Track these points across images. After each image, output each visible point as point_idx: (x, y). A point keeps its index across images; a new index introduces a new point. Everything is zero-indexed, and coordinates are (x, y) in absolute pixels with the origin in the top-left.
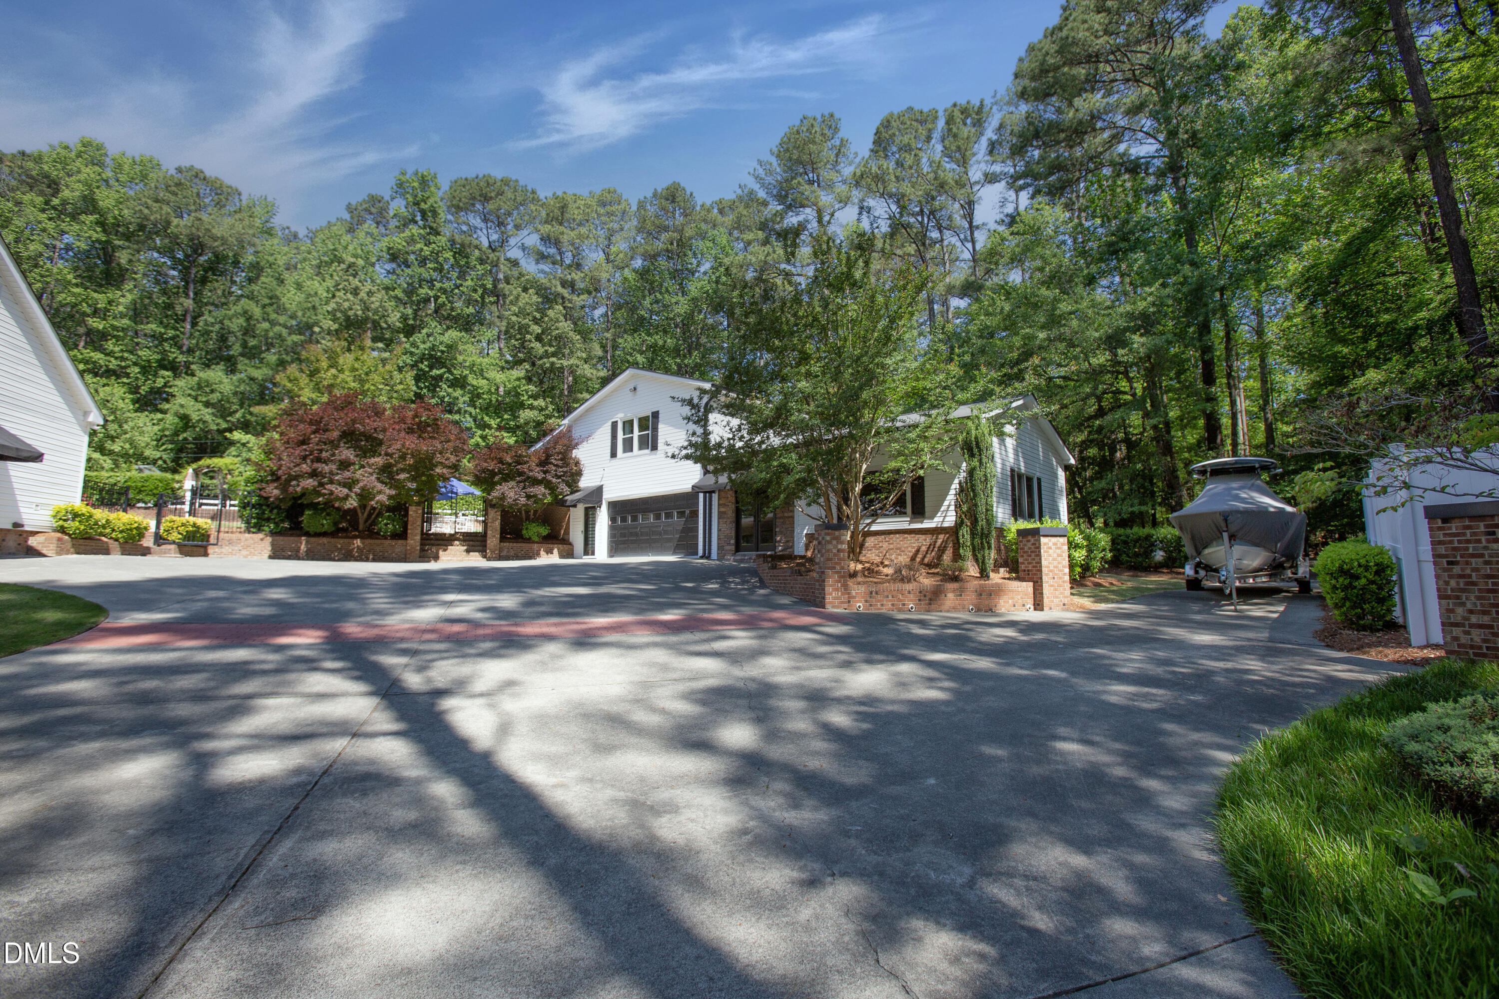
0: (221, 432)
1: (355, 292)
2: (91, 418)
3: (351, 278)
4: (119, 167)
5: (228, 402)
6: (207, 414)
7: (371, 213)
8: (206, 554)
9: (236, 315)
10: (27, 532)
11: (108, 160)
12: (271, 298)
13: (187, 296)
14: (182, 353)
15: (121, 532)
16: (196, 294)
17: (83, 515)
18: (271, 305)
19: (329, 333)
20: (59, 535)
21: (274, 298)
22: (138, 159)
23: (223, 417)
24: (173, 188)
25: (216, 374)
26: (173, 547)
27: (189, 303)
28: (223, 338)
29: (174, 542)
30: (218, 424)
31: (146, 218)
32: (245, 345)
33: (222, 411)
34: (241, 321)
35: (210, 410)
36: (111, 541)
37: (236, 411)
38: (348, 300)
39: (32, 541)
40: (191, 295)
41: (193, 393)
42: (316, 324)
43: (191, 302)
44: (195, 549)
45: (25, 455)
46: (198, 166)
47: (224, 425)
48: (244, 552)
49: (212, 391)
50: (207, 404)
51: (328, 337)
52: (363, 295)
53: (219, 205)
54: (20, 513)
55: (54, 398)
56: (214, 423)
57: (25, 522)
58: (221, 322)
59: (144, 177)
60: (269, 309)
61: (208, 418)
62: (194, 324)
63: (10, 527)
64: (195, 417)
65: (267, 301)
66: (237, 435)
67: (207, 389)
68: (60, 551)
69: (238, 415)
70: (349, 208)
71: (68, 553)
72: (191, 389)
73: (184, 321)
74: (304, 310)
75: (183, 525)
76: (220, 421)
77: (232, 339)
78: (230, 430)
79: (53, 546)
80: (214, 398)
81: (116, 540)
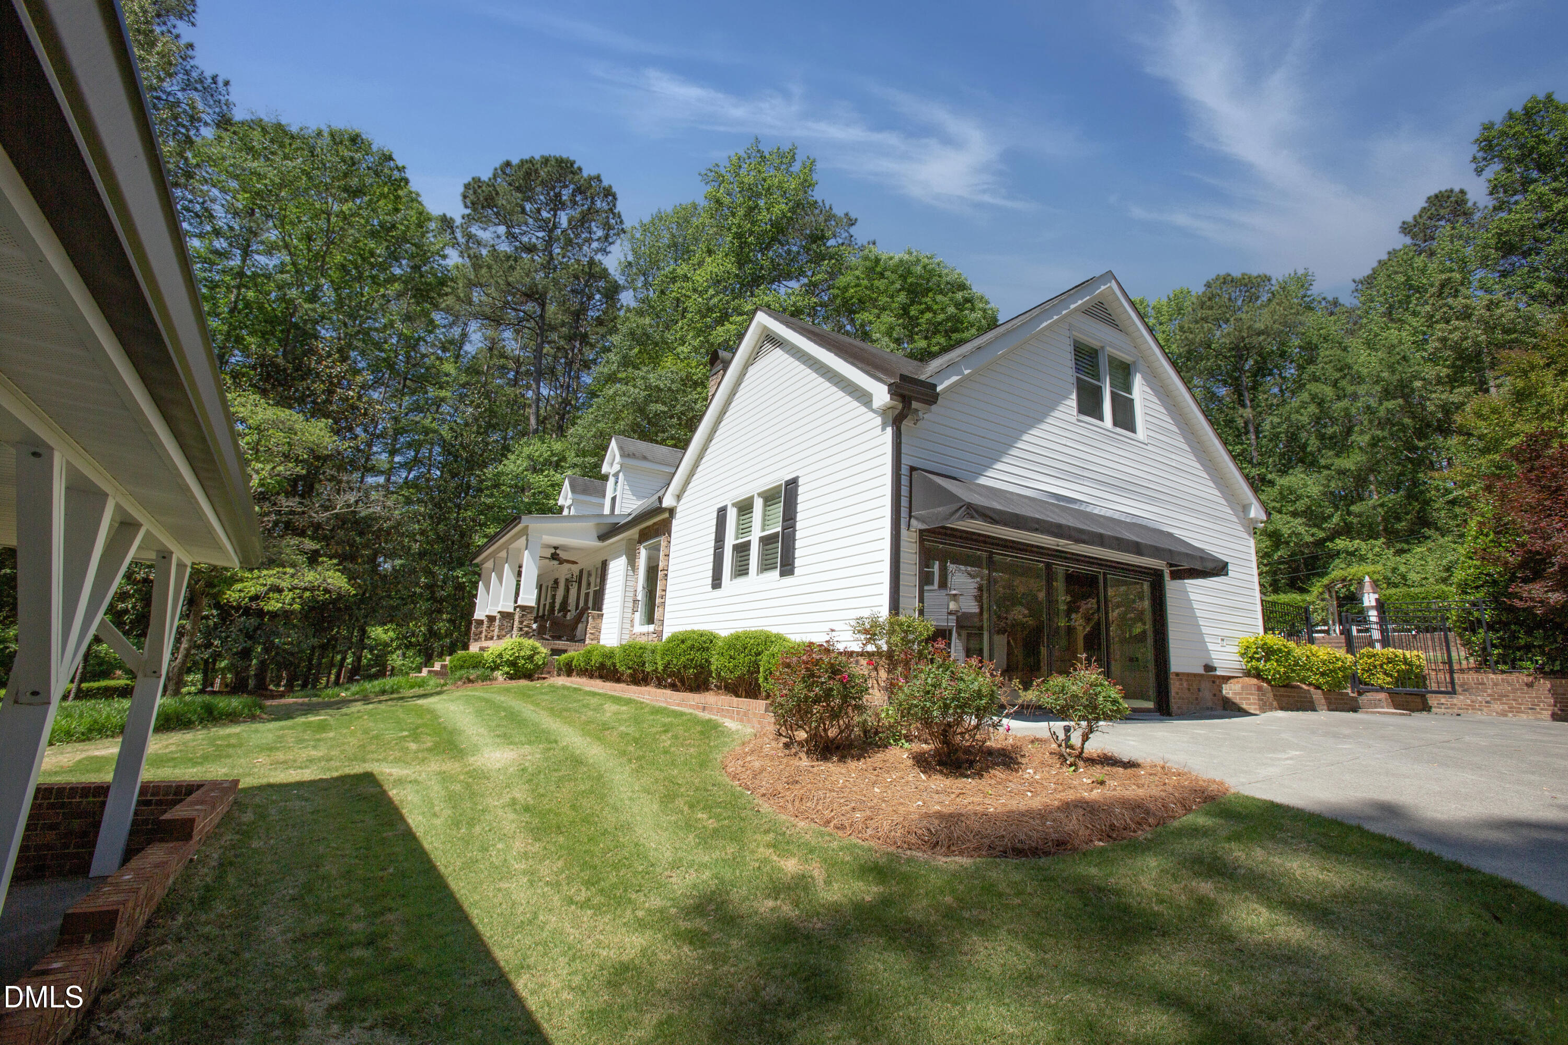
0: (1320, 543)
1: (1466, 315)
2: (1252, 514)
3: (1450, 301)
4: (1159, 311)
5: (1320, 506)
6: (1298, 524)
7: (1443, 218)
8: (1426, 708)
9: (1304, 405)
10: (1219, 677)
11: (1150, 310)
12: (1341, 370)
13: (1244, 406)
14: (1254, 466)
15: (1323, 674)
16: (1252, 401)
17: (1280, 650)
18: (1344, 377)
19: (1439, 381)
20: (1255, 681)
21: (1344, 368)
22: (1172, 296)
23: (1319, 527)
24: (1208, 303)
25: (1297, 479)
26: (1382, 696)
27: (1248, 413)
28: (1293, 437)
29: (1381, 689)
30: (1313, 535)
31: (1192, 342)
32: (1322, 437)
33: (1313, 517)
34: (1313, 408)
35: (1300, 520)
36: (1312, 689)
37: (1330, 516)
38: (1456, 329)
39: (1228, 690)
40: (1248, 403)
41: (1278, 505)
42: (1415, 377)
43: (1249, 410)
44: (1410, 698)
45: (1210, 566)
46: (1222, 273)
47: (1322, 535)
48: (1497, 706)
49: (1299, 498)
50: (1295, 514)
51: (1440, 388)
52: (1480, 312)
53: (1253, 298)
54: (1208, 651)
55: (1210, 492)
56: (1307, 534)
57: (1216, 664)
58: (1288, 419)
59: (1180, 309)
60: (1343, 383)
61: (1301, 529)
62: (1257, 432)
63: (1201, 671)
64: (1286, 531)
65: (1338, 375)
66: (1341, 543)
67: (1292, 497)
68: (1265, 707)
69: (1335, 519)
70: (1406, 229)
71: (1271, 709)
72: (1274, 500)
73: (1247, 433)
74: (1392, 369)
75: (1390, 661)
76: (1314, 530)
77: (1304, 435)
78: (1331, 538)
79: (1253, 699)
80: (1300, 506)
81: (1318, 687)
